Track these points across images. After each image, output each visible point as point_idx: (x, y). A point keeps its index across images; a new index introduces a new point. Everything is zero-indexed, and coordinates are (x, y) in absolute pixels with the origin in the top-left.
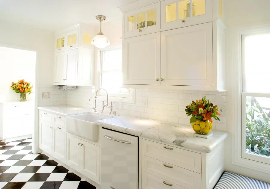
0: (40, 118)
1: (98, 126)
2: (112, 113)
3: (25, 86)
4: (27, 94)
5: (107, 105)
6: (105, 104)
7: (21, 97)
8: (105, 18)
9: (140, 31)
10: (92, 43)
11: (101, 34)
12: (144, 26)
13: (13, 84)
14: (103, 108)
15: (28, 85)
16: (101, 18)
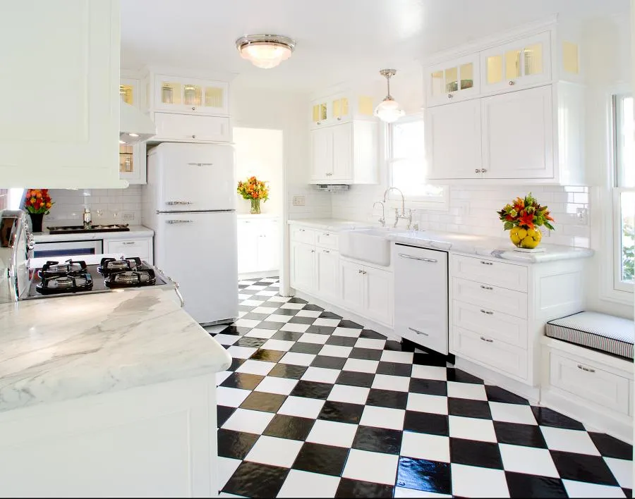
0: (292, 238)
1: (389, 241)
2: (412, 226)
3: (259, 187)
4: (261, 202)
5: (403, 213)
6: (400, 213)
7: (252, 206)
8: (394, 72)
9: (450, 96)
10: (375, 115)
11: (389, 98)
12: (455, 89)
13: (241, 185)
14: (397, 220)
15: (262, 185)
16: (387, 73)
